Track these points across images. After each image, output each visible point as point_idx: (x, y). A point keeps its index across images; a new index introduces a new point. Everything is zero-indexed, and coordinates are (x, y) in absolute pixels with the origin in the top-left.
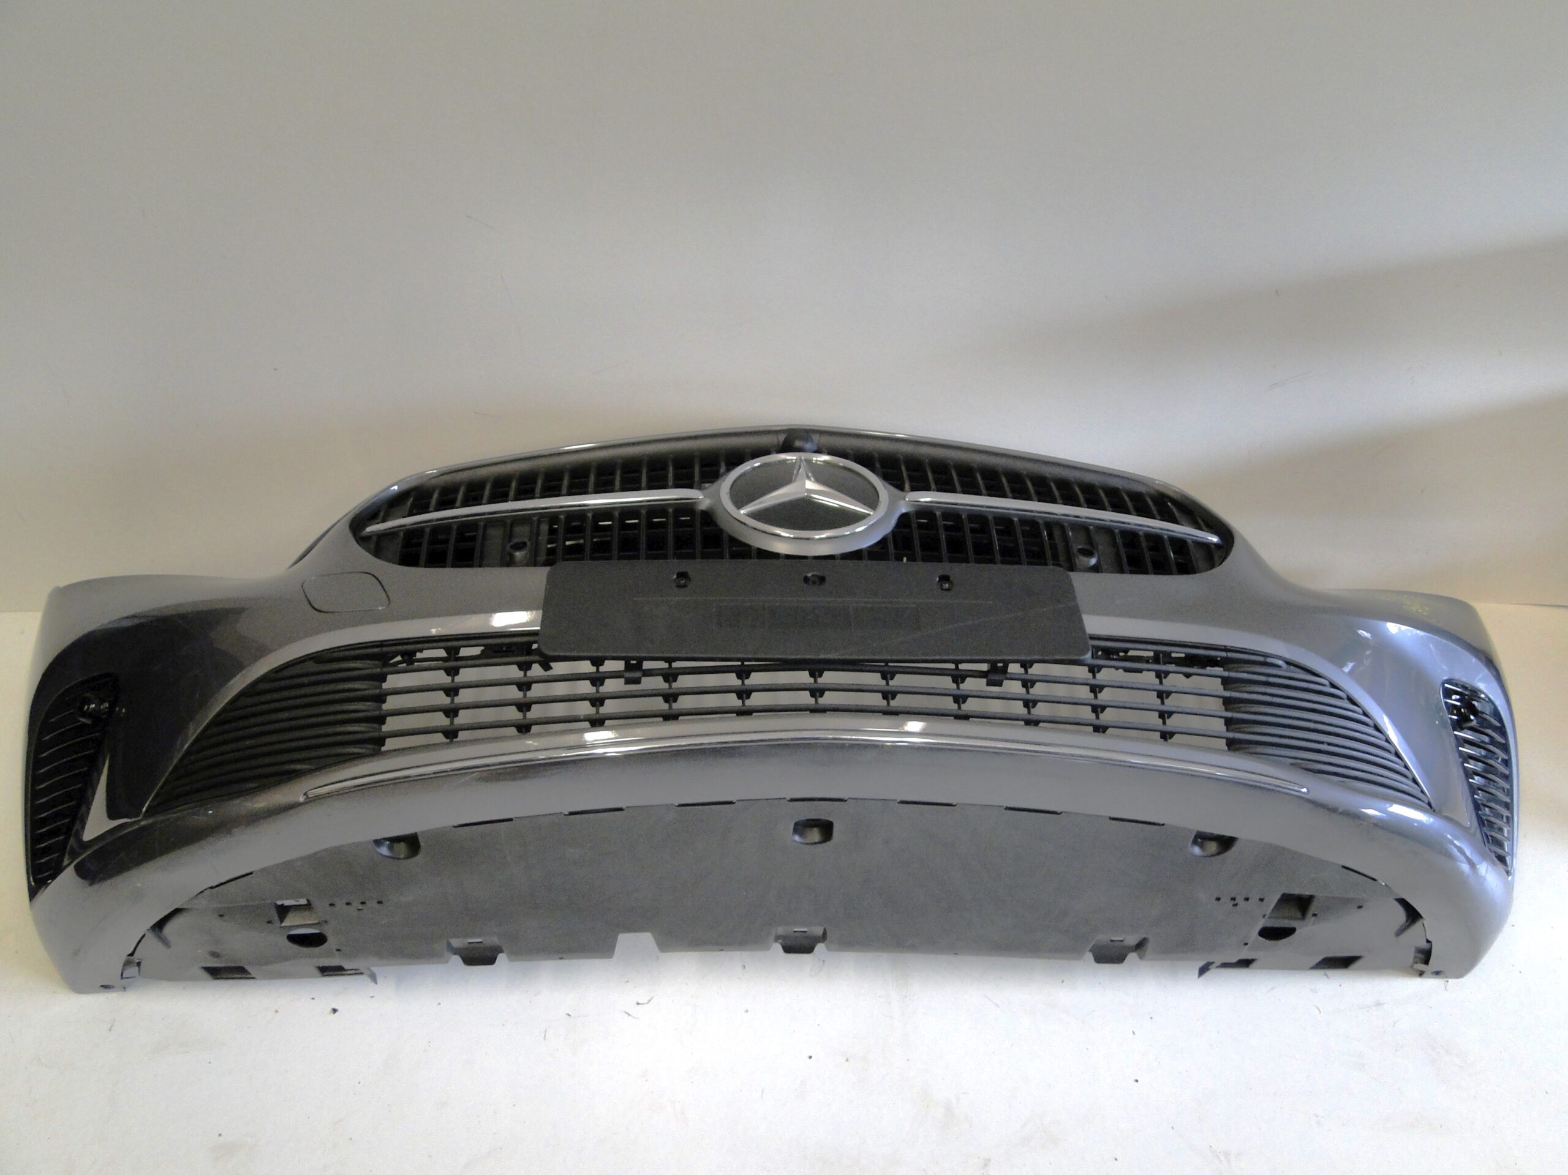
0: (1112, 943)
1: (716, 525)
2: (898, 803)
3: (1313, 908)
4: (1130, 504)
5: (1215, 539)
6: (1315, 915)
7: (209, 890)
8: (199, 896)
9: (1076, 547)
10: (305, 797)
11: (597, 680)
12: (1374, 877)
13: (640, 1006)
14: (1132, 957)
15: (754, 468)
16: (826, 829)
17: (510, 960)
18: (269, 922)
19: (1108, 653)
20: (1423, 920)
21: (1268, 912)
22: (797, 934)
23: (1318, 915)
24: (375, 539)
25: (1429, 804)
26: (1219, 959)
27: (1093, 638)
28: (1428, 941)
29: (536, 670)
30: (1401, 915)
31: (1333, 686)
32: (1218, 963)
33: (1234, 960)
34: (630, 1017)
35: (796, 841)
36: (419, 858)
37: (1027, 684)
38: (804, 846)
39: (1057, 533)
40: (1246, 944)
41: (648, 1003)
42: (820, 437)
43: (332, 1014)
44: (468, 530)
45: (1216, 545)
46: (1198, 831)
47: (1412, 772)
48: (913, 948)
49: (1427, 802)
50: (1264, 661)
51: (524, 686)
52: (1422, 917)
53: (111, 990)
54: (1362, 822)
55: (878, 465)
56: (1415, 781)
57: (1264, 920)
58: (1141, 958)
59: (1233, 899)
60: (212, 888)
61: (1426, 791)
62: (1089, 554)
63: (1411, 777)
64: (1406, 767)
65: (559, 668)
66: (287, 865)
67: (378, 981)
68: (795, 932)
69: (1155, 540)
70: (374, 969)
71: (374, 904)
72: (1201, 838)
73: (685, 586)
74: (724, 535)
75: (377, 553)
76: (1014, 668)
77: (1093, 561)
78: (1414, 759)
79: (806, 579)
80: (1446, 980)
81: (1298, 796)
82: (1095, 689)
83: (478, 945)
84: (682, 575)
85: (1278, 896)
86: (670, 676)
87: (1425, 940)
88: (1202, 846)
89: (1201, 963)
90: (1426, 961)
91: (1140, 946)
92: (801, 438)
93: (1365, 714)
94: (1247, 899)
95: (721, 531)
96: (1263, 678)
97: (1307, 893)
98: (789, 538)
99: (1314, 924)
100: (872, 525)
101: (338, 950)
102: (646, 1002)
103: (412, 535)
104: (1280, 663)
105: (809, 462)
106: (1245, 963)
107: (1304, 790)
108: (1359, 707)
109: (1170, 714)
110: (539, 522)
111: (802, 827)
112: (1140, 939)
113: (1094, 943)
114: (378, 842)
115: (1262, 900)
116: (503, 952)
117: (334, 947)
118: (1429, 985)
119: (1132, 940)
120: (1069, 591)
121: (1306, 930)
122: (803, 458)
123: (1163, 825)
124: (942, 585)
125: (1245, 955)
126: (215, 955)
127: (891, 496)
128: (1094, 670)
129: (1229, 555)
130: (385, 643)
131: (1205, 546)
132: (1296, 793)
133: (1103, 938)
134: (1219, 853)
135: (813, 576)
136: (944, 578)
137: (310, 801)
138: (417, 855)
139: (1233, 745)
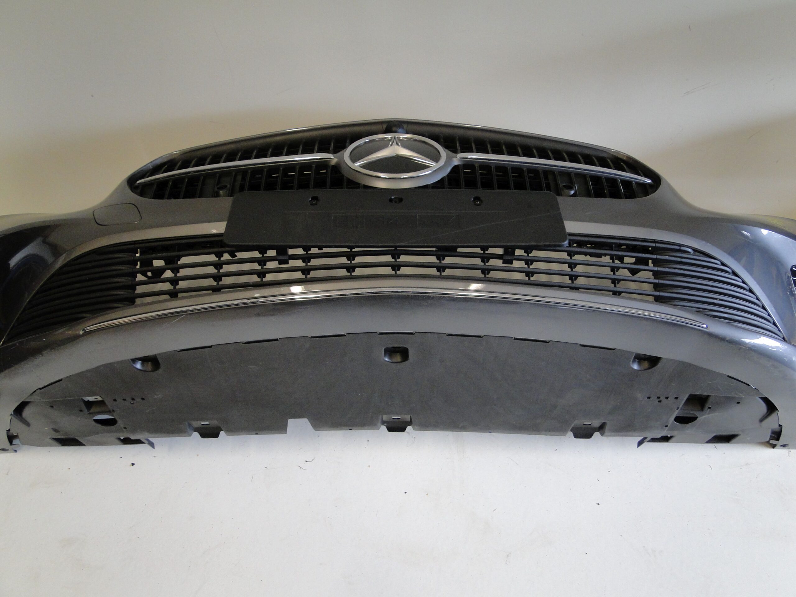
0: (584, 426)
1: (340, 173)
2: (447, 335)
3: (709, 404)
4: (597, 162)
5: (649, 181)
6: (710, 408)
7: (39, 390)
8: (33, 394)
9: (561, 185)
10: (83, 332)
11: (262, 262)
12: (747, 383)
13: (307, 462)
14: (597, 434)
15: (365, 143)
16: (404, 353)
17: (228, 435)
18: (81, 411)
19: (580, 244)
20: (777, 412)
21: (681, 406)
22: (395, 420)
23: (712, 408)
24: (141, 187)
25: (784, 338)
26: (650, 435)
27: (571, 234)
28: (780, 425)
29: (226, 257)
30: (763, 408)
31: (723, 264)
32: (649, 439)
33: (659, 436)
34: (301, 469)
35: (386, 361)
36: (160, 371)
37: (529, 262)
38: (392, 364)
39: (550, 177)
40: (667, 426)
41: (312, 461)
42: (408, 125)
43: (132, 466)
44: (194, 179)
45: (649, 184)
46: (636, 353)
47: (773, 319)
48: (464, 428)
49: (782, 337)
50: (679, 249)
51: (218, 265)
52: (777, 410)
53: (6, 452)
54: (742, 347)
55: (442, 140)
56: (774, 324)
57: (678, 411)
58: (602, 434)
59: (659, 398)
60: (40, 389)
61: (781, 330)
62: (571, 188)
63: (772, 321)
64: (769, 315)
65: (240, 255)
66: (81, 375)
67: (155, 447)
68: (393, 419)
69: (612, 181)
70: (152, 440)
71: (139, 400)
72: (640, 358)
73: (316, 204)
74: (345, 178)
75: (142, 194)
76: (519, 252)
77: (572, 192)
78: (774, 310)
79: (391, 200)
80: (789, 450)
81: (700, 330)
82: (572, 266)
83: (207, 426)
84: (315, 198)
85: (687, 396)
86: (306, 259)
87: (778, 425)
88: (639, 363)
89: (640, 438)
90: (778, 439)
91: (601, 428)
92: (395, 126)
93: (744, 282)
94: (667, 398)
95: (343, 176)
96: (679, 259)
97: (705, 394)
98: (386, 178)
99: (709, 414)
100: (435, 171)
101: (125, 428)
102: (311, 461)
103: (162, 183)
104: (690, 250)
105: (399, 138)
106: (666, 439)
107: (705, 326)
108: (740, 278)
109: (619, 280)
110: (236, 175)
111: (390, 352)
112: (601, 424)
113: (572, 426)
114: (134, 360)
115: (676, 398)
116: (223, 431)
117: (122, 426)
118: (778, 452)
119: (596, 423)
120: (556, 207)
121: (704, 417)
122: (396, 136)
123: (614, 349)
124: (476, 203)
125: (665, 433)
126: (55, 430)
127: (447, 155)
128: (570, 254)
129: (658, 189)
130: (136, 242)
131: (643, 185)
132: (700, 328)
133: (578, 422)
134: (649, 368)
135: (395, 198)
136: (477, 199)
137: (87, 334)
138: (159, 369)
139: (658, 300)
